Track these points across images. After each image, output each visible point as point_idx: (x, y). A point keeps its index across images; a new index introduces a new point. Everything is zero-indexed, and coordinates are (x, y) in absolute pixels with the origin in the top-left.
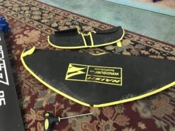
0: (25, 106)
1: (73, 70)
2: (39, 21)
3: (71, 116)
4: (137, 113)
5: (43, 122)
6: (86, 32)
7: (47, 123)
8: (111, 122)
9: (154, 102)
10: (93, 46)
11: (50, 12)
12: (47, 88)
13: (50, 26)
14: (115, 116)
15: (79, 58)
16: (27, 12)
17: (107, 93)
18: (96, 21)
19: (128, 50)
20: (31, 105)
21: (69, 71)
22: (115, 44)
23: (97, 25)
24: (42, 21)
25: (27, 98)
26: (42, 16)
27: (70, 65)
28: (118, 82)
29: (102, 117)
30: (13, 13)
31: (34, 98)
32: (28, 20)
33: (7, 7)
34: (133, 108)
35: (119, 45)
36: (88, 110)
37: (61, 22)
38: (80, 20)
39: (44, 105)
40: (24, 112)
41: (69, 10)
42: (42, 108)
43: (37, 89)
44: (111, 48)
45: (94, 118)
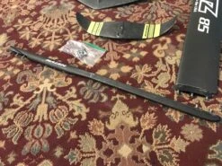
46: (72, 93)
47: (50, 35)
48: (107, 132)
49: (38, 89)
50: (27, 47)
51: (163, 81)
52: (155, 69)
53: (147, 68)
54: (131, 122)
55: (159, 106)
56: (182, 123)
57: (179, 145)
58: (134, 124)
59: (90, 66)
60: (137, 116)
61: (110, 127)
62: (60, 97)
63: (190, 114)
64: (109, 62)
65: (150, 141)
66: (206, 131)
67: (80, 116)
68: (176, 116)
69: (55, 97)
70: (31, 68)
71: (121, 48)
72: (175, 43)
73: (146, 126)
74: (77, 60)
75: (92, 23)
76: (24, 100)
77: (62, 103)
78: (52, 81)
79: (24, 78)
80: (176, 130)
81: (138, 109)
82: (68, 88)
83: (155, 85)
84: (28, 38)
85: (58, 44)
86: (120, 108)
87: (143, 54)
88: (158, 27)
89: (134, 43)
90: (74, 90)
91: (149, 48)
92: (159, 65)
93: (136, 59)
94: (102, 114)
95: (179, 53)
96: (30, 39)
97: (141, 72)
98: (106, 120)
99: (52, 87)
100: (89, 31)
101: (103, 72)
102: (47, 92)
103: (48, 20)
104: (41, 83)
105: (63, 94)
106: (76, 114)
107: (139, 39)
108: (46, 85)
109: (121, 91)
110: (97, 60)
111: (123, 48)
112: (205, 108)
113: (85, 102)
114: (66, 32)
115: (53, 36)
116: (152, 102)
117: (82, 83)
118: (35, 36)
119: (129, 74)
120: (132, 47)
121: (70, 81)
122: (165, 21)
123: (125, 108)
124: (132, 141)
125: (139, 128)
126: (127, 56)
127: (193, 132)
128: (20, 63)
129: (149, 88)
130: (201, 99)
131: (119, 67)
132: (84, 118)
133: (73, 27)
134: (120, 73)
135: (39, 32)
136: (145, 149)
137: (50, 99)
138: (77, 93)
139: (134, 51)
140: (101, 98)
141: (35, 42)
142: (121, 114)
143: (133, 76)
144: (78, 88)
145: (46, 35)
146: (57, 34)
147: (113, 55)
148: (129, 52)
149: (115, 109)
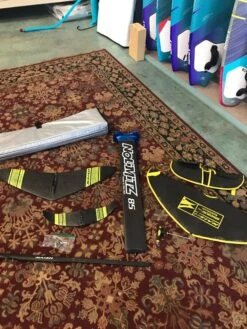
0: (146, 215)
1: (185, 203)
2: (165, 137)
3: (175, 235)
4: (221, 252)
5: (157, 232)
6: (207, 168)
7: (159, 233)
8: (200, 249)
9: (237, 249)
10: (208, 186)
11: (178, 129)
12: (162, 209)
13: (175, 148)
14: (205, 246)
15: (195, 194)
16: (155, 121)
17: (205, 229)
18: (222, 156)
19: (239, 201)
20: (150, 216)
21: (182, 202)
22: (230, 191)
23: (221, 162)
24: (168, 139)
25: (147, 211)
26: (169, 131)
27: (184, 198)
28: (217, 225)
29: (195, 243)
30: (142, 118)
31: (152, 212)
32: (155, 132)
33: (136, 107)
34: (220, 248)
35: (233, 193)
36: (187, 235)
37: (187, 146)
38: (206, 150)
39: (159, 219)
40: (145, 219)
41: (198, 132)
42: (156, 222)
43: (155, 206)
44: (224, 193)
45: (189, 242)
46: (64, 276)
47: (24, 233)
48: (96, 293)
49: (38, 282)
50: (9, 249)
51: (118, 250)
52: (111, 243)
53: (106, 243)
54: (108, 282)
55: (119, 265)
56: (134, 272)
57: (135, 285)
58: (109, 282)
59: (68, 252)
60: (110, 277)
61: (97, 289)
62: (57, 282)
63: (137, 266)
64: (80, 245)
65: (121, 289)
66: (146, 272)
67: (76, 290)
68: (130, 269)
69: (54, 283)
70: (23, 267)
71: (85, 232)
72: (118, 219)
73: (116, 281)
74: (57, 250)
75: (56, 216)
76: (31, 293)
77: (60, 285)
78: (45, 272)
79: (21, 276)
80: (132, 278)
81: (110, 273)
82: (60, 273)
83: (114, 253)
84: (5, 241)
85: (35, 240)
86: (99, 275)
87: (101, 232)
88: (104, 209)
89: (92, 226)
90: (65, 274)
91: (103, 227)
92: (113, 239)
93: (97, 238)
94: (90, 283)
95: (122, 226)
96: (8, 242)
97: (104, 247)
98: (93, 286)
99: (48, 277)
100: (56, 223)
101: (79, 254)
102: (46, 282)
103: (15, 219)
104: (38, 276)
105: (58, 279)
106: (73, 289)
107: (95, 222)
108: (42, 276)
109: (96, 265)
110: (72, 246)
111: (86, 232)
112: (143, 260)
113: (76, 279)
114: (37, 228)
115: (28, 234)
116: (116, 266)
117: (68, 266)
118: (11, 237)
119: (97, 250)
120: (92, 229)
121: (59, 268)
122: (108, 202)
123: (102, 274)
124: (112, 292)
125: (113, 284)
126: (91, 237)
127: (140, 276)
128: (11, 266)
129: (111, 257)
130: (140, 255)
131: (88, 247)
132: (79, 290)
133: (41, 222)
134: (91, 251)
135: (12, 232)
136: (120, 294)
137: (50, 285)
138: (68, 275)
139: (94, 232)
140: (85, 273)
141: (14, 244)
142: (101, 280)
143: (100, 251)
144: (67, 271)
145: (20, 234)
146: (30, 231)
147: (81, 239)
148: (91, 233)
149: (96, 278)
